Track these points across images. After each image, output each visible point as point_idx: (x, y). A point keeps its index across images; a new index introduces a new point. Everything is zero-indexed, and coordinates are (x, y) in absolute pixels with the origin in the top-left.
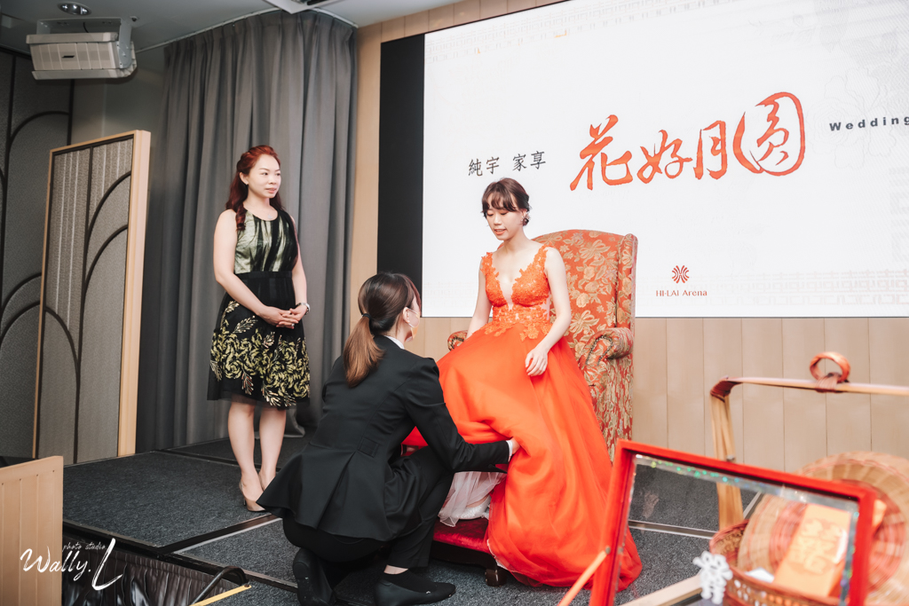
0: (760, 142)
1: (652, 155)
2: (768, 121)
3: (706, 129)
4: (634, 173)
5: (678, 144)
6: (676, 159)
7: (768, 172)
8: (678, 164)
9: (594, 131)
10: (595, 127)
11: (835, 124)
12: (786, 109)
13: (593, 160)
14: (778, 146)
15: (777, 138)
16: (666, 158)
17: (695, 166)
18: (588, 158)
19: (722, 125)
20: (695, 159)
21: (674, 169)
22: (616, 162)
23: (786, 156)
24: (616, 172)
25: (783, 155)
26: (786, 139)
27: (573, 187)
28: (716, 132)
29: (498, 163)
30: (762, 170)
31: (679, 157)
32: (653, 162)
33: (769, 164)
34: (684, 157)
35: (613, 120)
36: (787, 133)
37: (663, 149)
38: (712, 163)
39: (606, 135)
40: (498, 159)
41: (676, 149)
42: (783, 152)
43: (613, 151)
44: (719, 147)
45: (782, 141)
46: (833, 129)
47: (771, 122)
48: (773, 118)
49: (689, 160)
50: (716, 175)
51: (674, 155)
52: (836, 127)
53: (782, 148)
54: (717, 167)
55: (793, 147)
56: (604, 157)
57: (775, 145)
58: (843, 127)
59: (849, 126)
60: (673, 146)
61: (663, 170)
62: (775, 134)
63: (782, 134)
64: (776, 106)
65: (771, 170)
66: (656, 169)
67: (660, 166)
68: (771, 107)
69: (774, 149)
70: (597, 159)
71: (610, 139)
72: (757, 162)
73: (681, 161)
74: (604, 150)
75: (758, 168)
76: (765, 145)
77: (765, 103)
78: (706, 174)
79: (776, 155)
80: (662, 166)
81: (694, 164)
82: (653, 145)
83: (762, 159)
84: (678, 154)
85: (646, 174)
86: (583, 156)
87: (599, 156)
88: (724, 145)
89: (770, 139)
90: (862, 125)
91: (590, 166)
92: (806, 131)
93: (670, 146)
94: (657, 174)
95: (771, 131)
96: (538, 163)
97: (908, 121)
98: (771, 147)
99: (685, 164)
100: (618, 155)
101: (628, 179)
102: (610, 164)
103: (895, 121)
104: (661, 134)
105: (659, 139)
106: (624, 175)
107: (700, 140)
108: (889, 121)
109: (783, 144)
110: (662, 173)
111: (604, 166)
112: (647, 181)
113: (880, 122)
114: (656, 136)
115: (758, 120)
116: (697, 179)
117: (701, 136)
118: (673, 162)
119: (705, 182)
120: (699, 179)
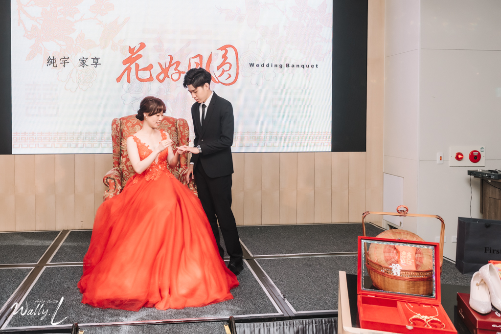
0: (218, 68)
1: (164, 68)
2: (223, 58)
3: (192, 58)
4: (154, 76)
5: (178, 63)
6: (177, 71)
7: (222, 83)
8: (178, 74)
9: (131, 50)
10: (132, 48)
11: (252, 64)
12: (231, 53)
13: (131, 66)
14: (227, 71)
15: (226, 67)
16: (172, 71)
18: (128, 65)
19: (201, 57)
21: (176, 76)
22: (144, 69)
23: (230, 76)
24: (143, 75)
26: (230, 68)
27: (119, 80)
28: (197, 60)
29: (68, 61)
30: (219, 82)
31: (178, 70)
32: (165, 71)
33: (222, 79)
34: (181, 71)
35: (143, 46)
36: (231, 65)
37: (170, 65)
39: (138, 53)
40: (68, 58)
41: (177, 66)
42: (229, 74)
43: (142, 63)
46: (250, 66)
48: (225, 57)
51: (176, 69)
52: (252, 65)
53: (228, 72)
55: (233, 72)
56: (137, 66)
58: (255, 65)
59: (257, 66)
60: (176, 64)
61: (170, 77)
62: (226, 65)
63: (228, 65)
64: (227, 51)
66: (166, 76)
68: (224, 52)
70: (133, 66)
71: (141, 56)
72: (217, 78)
73: (180, 73)
74: (138, 61)
75: (217, 81)
76: (221, 70)
77: (221, 49)
79: (225, 75)
80: (169, 74)
82: (165, 61)
83: (219, 77)
84: (178, 69)
85: (161, 77)
86: (124, 63)
87: (134, 64)
89: (223, 67)
90: (263, 66)
91: (129, 69)
92: (239, 65)
93: (174, 64)
94: (167, 78)
95: (223, 63)
96: (96, 64)
97: (281, 66)
98: (224, 71)
99: (182, 74)
100: (146, 66)
101: (151, 79)
102: (140, 70)
103: (276, 66)
104: (169, 57)
105: (168, 60)
106: (148, 77)
107: (190, 63)
108: (273, 66)
109: (229, 70)
110: (169, 78)
111: (137, 70)
112: (161, 81)
113: (270, 65)
114: (167, 58)
115: (218, 57)
117: (190, 61)
118: (175, 73)
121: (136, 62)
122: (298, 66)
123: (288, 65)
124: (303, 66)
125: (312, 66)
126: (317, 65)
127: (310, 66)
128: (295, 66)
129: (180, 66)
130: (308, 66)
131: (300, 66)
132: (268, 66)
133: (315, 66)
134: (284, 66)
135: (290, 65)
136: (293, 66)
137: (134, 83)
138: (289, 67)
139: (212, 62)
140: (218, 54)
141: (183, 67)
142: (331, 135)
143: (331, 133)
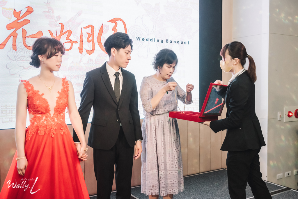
1: (56, 36)
2: (113, 30)
3: (85, 28)
5: (70, 32)
6: (69, 41)
8: (70, 44)
9: (16, 14)
10: (17, 11)
11: (138, 38)
12: (120, 26)
13: (16, 32)
17: (79, 47)
18: (13, 30)
19: (92, 27)
20: (79, 42)
21: (68, 46)
22: (32, 36)
27: (3, 46)
28: (89, 30)
31: (71, 40)
34: (73, 41)
35: (30, 10)
37: (62, 34)
38: (87, 46)
39: (25, 18)
41: (69, 35)
43: (30, 29)
44: (91, 38)
46: (137, 40)
47: (114, 31)
48: (115, 29)
49: (76, 42)
50: (90, 52)
51: (68, 38)
54: (90, 49)
56: (24, 32)
58: (141, 39)
59: (143, 39)
64: (116, 24)
68: (114, 24)
70: (19, 32)
71: (28, 21)
73: (72, 42)
74: (24, 27)
77: (112, 21)
78: (84, 51)
81: (78, 45)
82: (56, 29)
84: (70, 38)
86: (9, 27)
88: (93, 38)
90: (147, 40)
91: (14, 35)
93: (66, 32)
97: (162, 41)
100: (34, 32)
102: (28, 37)
103: (158, 41)
104: (60, 25)
105: (59, 28)
107: (82, 33)
108: (156, 40)
111: (24, 37)
113: (153, 40)
114: (58, 25)
115: (108, 29)
116: (80, 53)
117: (82, 31)
118: (67, 42)
119: (84, 55)
120: (81, 53)
122: (175, 42)
124: (178, 42)
125: (185, 43)
126: (188, 42)
127: (184, 43)
128: (173, 42)
129: (72, 35)
130: (182, 43)
131: (176, 42)
132: (151, 40)
133: (187, 43)
134: (164, 41)
135: (169, 41)
136: (171, 42)
137: (22, 50)
138: (168, 42)
139: (103, 33)
140: (108, 26)
141: (75, 36)
142: (199, 101)
143: (199, 100)
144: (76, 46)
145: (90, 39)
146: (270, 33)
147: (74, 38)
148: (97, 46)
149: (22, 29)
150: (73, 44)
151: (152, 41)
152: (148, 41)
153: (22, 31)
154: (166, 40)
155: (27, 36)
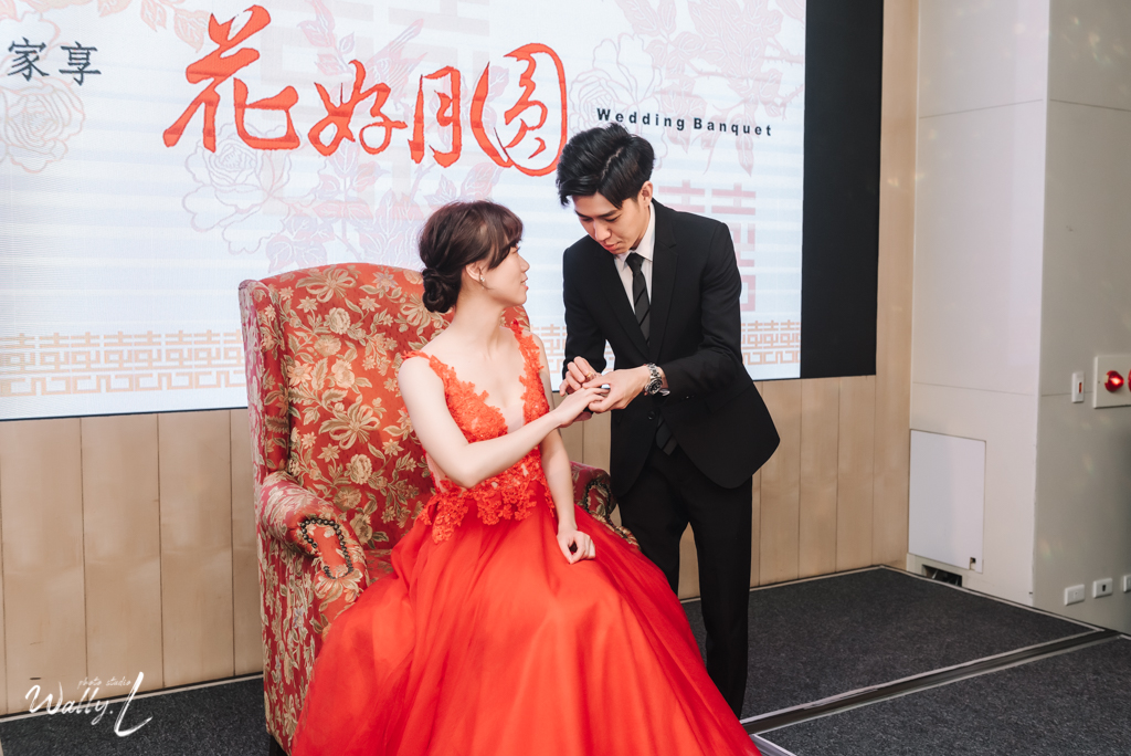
0: (509, 116)
1: (338, 104)
2: (521, 86)
3: (433, 76)
4: (302, 130)
5: (383, 91)
6: (380, 119)
7: (518, 167)
8: (382, 130)
9: (218, 30)
10: (220, 22)
11: (604, 111)
12: (544, 71)
13: (217, 90)
14: (533, 128)
15: (531, 115)
16: (360, 118)
17: (411, 139)
18: (204, 84)
19: (454, 74)
20: (411, 125)
21: (375, 136)
22: (263, 105)
23: (542, 147)
24: (267, 124)
25: (539, 143)
26: (543, 119)
27: (173, 134)
28: (444, 85)
30: (510, 163)
31: (385, 118)
32: (340, 114)
33: (520, 154)
34: (393, 120)
35: (259, 18)
36: (545, 111)
37: (358, 95)
38: (437, 138)
39: (245, 44)
41: (380, 101)
42: (538, 139)
43: (260, 81)
44: (449, 113)
45: (537, 123)
46: (600, 118)
47: (525, 88)
48: (526, 80)
49: (402, 125)
50: (445, 160)
51: (375, 112)
52: (603, 114)
53: (537, 133)
54: (447, 148)
55: (552, 135)
56: (241, 89)
57: (529, 125)
58: (612, 116)
59: (619, 118)
60: (375, 94)
61: (356, 136)
62: (530, 108)
63: (537, 110)
64: (533, 65)
65: (522, 165)
66: (344, 134)
67: (350, 126)
68: (525, 65)
69: (528, 132)
70: (226, 90)
71: (252, 55)
72: (504, 149)
73: (390, 125)
74: (241, 74)
75: (505, 159)
76: (516, 123)
77: (518, 54)
78: (428, 156)
79: (530, 142)
80: (355, 128)
81: (408, 134)
82: (340, 82)
83: (510, 146)
84: (382, 110)
86: (194, 73)
87: (230, 81)
88: (457, 110)
89: (522, 116)
90: (633, 118)
91: (210, 101)
92: (569, 111)
93: (369, 92)
94: (345, 141)
95: (524, 103)
96: (81, 71)
97: (681, 125)
98: (524, 128)
99: (395, 131)
100: (272, 91)
101: (290, 140)
102: (253, 106)
103: (668, 121)
104: (353, 67)
105: (350, 76)
106: (282, 132)
107: (420, 94)
108: (661, 121)
109: (539, 126)
110: (354, 140)
111: (240, 106)
112: (327, 151)
113: (653, 120)
114: (345, 69)
115: (506, 81)
116: (413, 161)
117: (421, 87)
118: (375, 124)
119: (428, 170)
120: (418, 161)
121: (235, 75)
122: (722, 126)
123: (697, 123)
124: (735, 129)
125: (758, 130)
126: (768, 129)
127: (752, 130)
128: (717, 127)
129: (389, 102)
130: (746, 131)
131: (729, 127)
132: (646, 119)
133: (764, 131)
134: (689, 124)
135: (705, 124)
136: (711, 126)
137: (231, 150)
138: (700, 127)
139: (489, 95)
140: (507, 71)
141: (398, 105)
142: (799, 332)
143: (799, 326)
144: (402, 137)
145: (446, 115)
146: (1052, 100)
147: (397, 109)
148: (469, 139)
149: (235, 79)
150: (394, 130)
151: (648, 123)
152: (635, 121)
153: (232, 87)
154: (695, 120)
155: (248, 102)
